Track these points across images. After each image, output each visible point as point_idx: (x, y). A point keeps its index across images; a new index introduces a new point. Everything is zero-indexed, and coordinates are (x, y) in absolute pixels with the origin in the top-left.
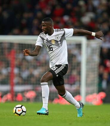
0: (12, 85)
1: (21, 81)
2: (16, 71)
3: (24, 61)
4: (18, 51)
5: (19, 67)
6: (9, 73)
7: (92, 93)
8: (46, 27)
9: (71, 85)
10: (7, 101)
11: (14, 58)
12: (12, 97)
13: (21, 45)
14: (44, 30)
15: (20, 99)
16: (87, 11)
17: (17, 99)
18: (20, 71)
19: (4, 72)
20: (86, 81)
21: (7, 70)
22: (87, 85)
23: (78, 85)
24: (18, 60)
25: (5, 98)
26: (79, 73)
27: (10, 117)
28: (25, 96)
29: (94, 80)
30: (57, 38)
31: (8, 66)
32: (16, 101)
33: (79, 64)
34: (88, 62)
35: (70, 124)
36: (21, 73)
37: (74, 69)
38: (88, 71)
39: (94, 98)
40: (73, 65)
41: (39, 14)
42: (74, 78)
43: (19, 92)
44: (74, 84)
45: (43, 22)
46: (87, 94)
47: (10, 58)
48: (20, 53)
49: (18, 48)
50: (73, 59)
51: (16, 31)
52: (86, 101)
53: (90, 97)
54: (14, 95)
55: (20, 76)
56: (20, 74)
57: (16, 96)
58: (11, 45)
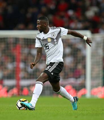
0: (18, 79)
1: (26, 76)
2: (22, 65)
3: (29, 55)
4: (23, 46)
5: (25, 61)
6: (14, 68)
7: (97, 86)
8: (40, 25)
9: (77, 78)
10: (13, 95)
11: (19, 53)
12: (18, 92)
13: (26, 40)
14: (39, 28)
15: (26, 94)
16: (92, 5)
17: (23, 93)
18: (25, 65)
19: (10, 66)
20: (92, 74)
21: (13, 64)
22: (92, 78)
23: (84, 79)
24: (24, 55)
25: (11, 92)
26: (84, 67)
27: (17, 111)
28: (31, 90)
29: (99, 74)
30: (53, 35)
31: (14, 61)
32: (22, 95)
33: (84, 58)
34: (93, 55)
35: (76, 117)
36: (27, 67)
37: (79, 62)
38: (93, 64)
39: (99, 91)
40: (78, 58)
41: (44, 9)
42: (79, 72)
43: (24, 87)
44: (79, 77)
45: (38, 20)
46: (92, 87)
47: (15, 53)
48: (25, 47)
49: (23, 43)
50: (78, 53)
51: (21, 26)
52: (91, 94)
53: (96, 90)
54: (20, 89)
55: (25, 70)
56: (25, 69)
57: (22, 90)
58: (17, 40)
